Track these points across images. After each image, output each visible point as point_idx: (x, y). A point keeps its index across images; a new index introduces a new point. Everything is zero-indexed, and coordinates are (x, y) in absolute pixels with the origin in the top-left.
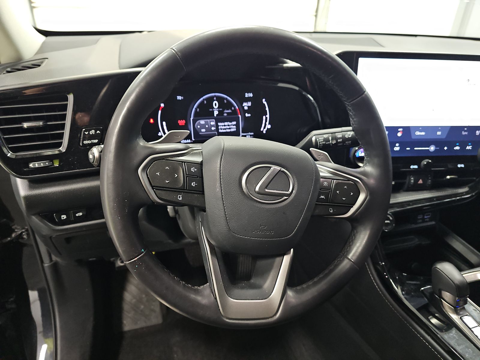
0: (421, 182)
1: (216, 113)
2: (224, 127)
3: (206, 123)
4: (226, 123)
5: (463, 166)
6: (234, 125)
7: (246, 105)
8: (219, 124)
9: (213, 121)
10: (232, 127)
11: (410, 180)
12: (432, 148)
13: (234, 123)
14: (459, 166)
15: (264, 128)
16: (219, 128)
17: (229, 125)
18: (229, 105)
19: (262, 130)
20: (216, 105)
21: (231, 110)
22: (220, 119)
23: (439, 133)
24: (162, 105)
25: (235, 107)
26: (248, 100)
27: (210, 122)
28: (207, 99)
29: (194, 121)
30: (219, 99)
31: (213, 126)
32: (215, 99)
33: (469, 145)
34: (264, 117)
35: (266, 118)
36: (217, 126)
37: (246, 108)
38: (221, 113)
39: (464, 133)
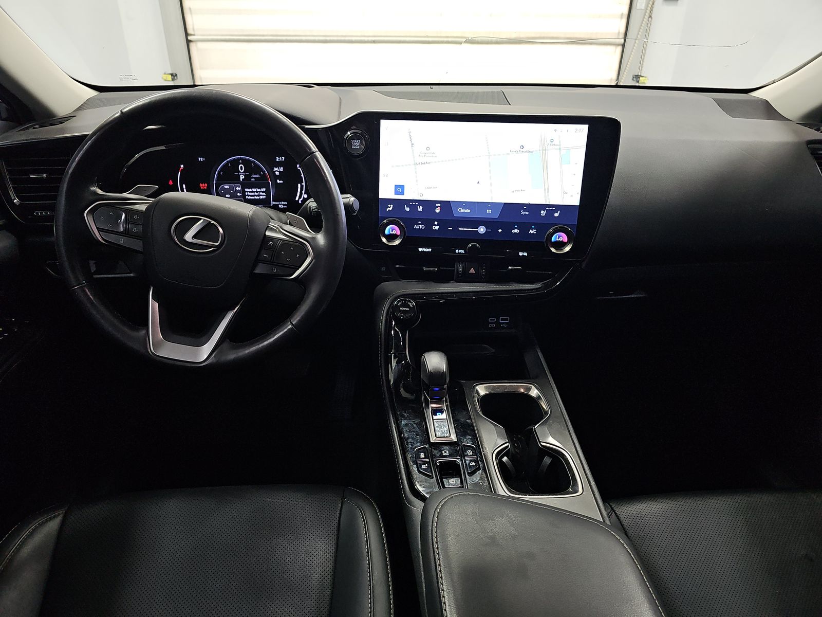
0: (472, 271)
1: (242, 177)
2: (251, 194)
3: (231, 188)
4: (254, 190)
5: (525, 254)
6: (263, 192)
7: (277, 170)
8: (246, 190)
9: (239, 187)
10: (261, 193)
11: (458, 268)
12: (482, 230)
13: (264, 190)
14: (521, 254)
15: (300, 197)
16: (246, 194)
17: (257, 192)
18: (257, 170)
19: (297, 199)
20: (242, 169)
21: (260, 175)
22: (246, 184)
23: (489, 211)
24: (182, 166)
25: (264, 172)
26: (279, 164)
27: (236, 187)
28: (231, 162)
29: (218, 186)
30: (245, 162)
31: (239, 191)
32: (241, 162)
33: (532, 229)
34: (299, 185)
35: (302, 186)
36: (244, 192)
37: (277, 173)
38: (247, 178)
39: (523, 213)
